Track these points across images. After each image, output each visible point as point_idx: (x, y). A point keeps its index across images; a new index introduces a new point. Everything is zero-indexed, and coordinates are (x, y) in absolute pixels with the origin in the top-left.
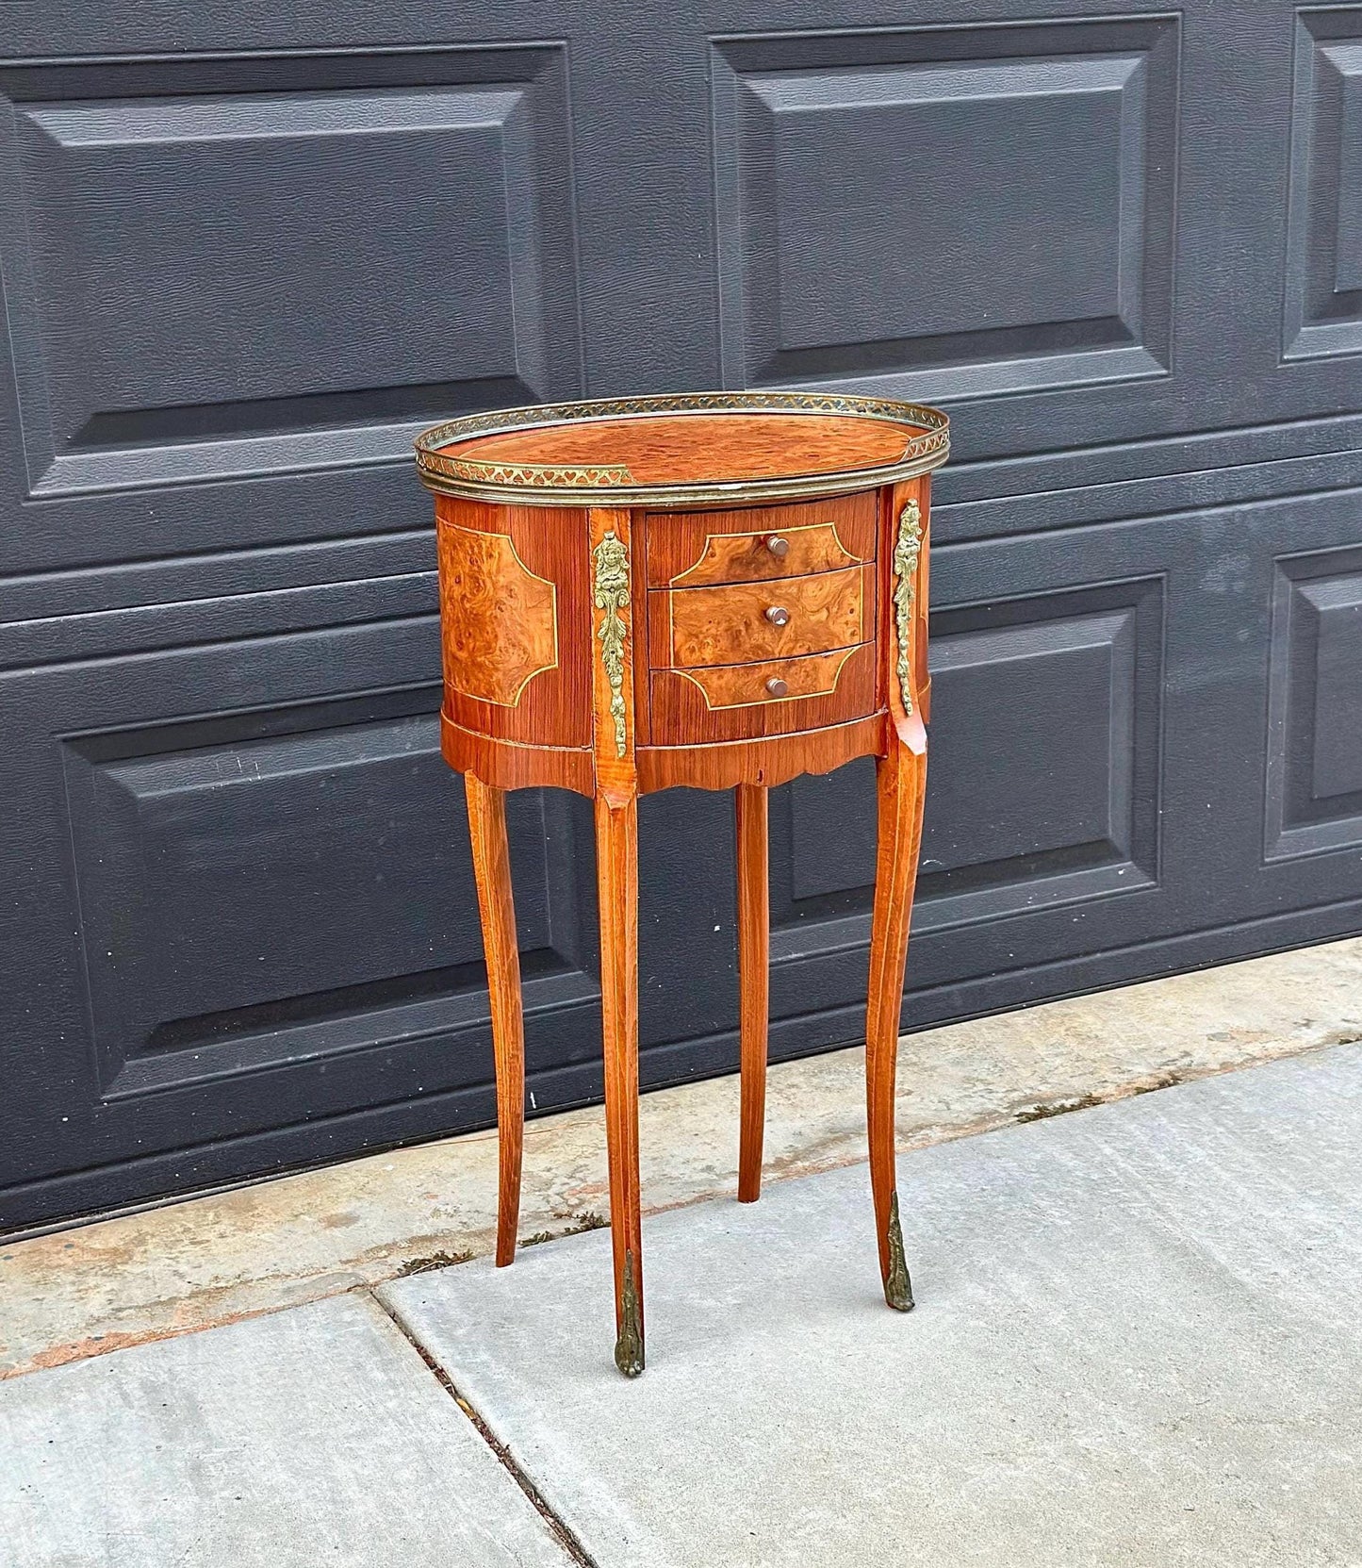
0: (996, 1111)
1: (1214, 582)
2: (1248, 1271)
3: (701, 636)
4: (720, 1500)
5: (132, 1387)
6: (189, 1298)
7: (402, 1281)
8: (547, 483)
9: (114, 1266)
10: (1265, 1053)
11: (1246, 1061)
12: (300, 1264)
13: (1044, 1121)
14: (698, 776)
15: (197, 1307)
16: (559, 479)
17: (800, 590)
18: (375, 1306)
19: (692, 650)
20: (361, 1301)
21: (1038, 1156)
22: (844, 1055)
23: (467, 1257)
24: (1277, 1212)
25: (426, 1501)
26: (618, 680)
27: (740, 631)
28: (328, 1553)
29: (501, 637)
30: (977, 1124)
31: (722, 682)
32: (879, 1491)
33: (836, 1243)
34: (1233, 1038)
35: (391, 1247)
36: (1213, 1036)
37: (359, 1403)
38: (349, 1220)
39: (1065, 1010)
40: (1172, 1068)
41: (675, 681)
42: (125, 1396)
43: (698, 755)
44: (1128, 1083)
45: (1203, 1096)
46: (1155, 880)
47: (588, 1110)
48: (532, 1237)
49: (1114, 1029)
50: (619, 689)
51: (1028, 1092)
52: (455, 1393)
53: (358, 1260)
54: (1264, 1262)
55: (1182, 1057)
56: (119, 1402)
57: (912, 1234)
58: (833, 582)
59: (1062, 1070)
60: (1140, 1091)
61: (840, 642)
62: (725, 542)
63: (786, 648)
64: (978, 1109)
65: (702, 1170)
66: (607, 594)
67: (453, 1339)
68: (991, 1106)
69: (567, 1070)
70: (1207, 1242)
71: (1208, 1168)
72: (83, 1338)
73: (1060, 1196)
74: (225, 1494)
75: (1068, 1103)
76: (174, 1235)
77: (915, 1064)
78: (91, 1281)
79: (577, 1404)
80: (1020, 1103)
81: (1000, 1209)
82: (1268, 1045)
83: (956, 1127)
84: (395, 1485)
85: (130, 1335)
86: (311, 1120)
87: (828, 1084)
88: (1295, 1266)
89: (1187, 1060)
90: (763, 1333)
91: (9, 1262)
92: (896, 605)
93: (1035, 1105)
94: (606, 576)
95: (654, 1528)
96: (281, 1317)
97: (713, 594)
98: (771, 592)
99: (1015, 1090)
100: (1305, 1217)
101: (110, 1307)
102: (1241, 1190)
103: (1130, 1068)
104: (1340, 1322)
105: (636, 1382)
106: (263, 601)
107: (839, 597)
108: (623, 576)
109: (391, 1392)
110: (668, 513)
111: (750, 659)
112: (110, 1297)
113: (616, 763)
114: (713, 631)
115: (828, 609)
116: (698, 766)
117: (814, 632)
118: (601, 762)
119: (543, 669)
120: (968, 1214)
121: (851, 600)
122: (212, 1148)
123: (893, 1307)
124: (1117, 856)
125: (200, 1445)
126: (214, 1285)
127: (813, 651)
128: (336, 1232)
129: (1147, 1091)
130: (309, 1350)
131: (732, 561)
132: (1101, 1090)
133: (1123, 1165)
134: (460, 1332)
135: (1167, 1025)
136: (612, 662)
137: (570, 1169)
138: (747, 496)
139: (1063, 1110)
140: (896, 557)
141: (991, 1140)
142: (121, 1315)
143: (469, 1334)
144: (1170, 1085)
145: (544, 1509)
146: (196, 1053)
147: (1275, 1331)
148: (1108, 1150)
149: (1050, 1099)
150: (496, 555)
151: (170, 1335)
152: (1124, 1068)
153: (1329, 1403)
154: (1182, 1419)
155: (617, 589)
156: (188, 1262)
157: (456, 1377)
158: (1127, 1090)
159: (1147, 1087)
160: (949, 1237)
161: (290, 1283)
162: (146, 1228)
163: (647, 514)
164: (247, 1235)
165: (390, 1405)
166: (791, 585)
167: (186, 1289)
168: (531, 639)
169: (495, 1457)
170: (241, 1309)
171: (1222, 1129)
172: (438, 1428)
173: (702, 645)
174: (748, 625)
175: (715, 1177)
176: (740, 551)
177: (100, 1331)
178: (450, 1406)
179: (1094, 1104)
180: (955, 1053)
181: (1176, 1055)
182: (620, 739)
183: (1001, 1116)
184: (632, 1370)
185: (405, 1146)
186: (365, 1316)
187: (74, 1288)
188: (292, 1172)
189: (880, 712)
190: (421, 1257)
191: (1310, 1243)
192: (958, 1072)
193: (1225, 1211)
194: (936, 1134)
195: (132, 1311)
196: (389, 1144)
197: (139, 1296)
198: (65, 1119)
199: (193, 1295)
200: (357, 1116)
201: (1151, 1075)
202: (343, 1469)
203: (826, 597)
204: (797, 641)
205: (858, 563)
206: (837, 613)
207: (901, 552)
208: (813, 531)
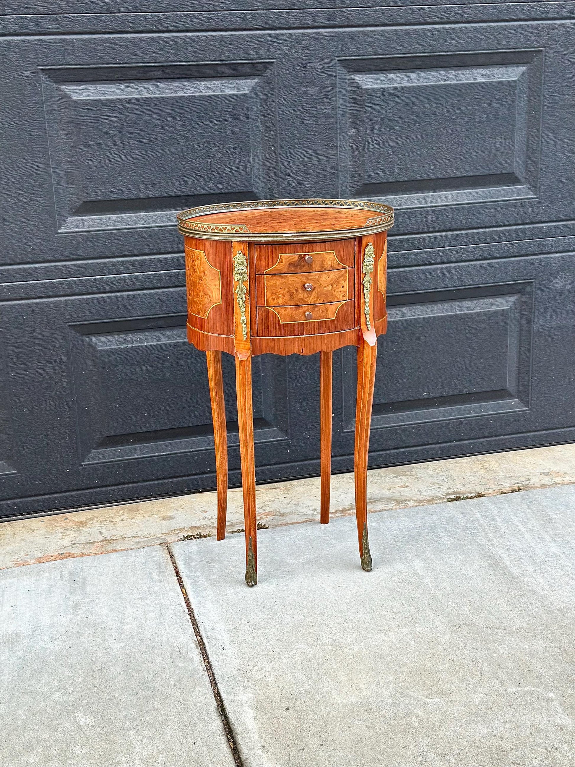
0: (439, 496)
1: (557, 284)
2: (516, 568)
3: (277, 294)
4: (266, 637)
5: (66, 573)
6: (100, 542)
7: (180, 542)
8: (216, 231)
9: (79, 528)
10: (563, 482)
11: (553, 484)
12: (146, 533)
13: (457, 502)
14: (276, 349)
15: (102, 546)
16: (221, 230)
17: (319, 277)
18: (166, 551)
19: (274, 299)
20: (161, 549)
21: (448, 515)
22: (387, 470)
23: (208, 536)
24: (539, 546)
25: (155, 626)
26: (243, 310)
27: (293, 292)
28: (111, 641)
29: (201, 291)
30: (430, 501)
31: (285, 312)
32: (329, 640)
33: (352, 543)
34: (551, 475)
35: (181, 530)
36: (543, 473)
37: (145, 586)
38: (171, 518)
39: (485, 459)
40: (520, 485)
41: (267, 311)
42: (61, 576)
43: (276, 341)
44: (499, 490)
45: (527, 497)
46: (528, 407)
47: (277, 484)
48: (236, 530)
49: (502, 467)
50: (244, 313)
51: (456, 490)
52: (182, 586)
53: (168, 533)
54: (524, 565)
55: (526, 481)
56: (59, 578)
57: (384, 542)
58: (334, 275)
59: (473, 482)
60: (503, 493)
61: (338, 299)
62: (287, 257)
63: (313, 300)
64: (433, 495)
65: (312, 510)
66: (239, 275)
67: (189, 567)
68: (438, 494)
69: (269, 467)
70: (504, 555)
71: (517, 526)
72: (57, 554)
73: (450, 532)
74: (83, 616)
75: (470, 496)
76: (105, 518)
77: (414, 475)
78: (68, 533)
79: (226, 595)
80: (451, 494)
81: (424, 535)
82: (565, 479)
83: (420, 501)
84: (146, 619)
85: (74, 554)
86: (164, 479)
87: (376, 480)
88: (537, 568)
89: (528, 482)
90: (309, 575)
91: (42, 523)
92: (364, 285)
93: (455, 496)
94: (238, 268)
95: (236, 645)
96: (130, 552)
97: (282, 277)
98: (307, 277)
99: (451, 489)
100: (550, 549)
101: (71, 543)
102: (527, 536)
103: (502, 484)
104: (546, 592)
105: (252, 589)
106: (149, 276)
107: (337, 281)
108: (245, 269)
109: (158, 584)
110: (263, 245)
111: (298, 304)
112: (72, 539)
113: (243, 342)
114: (282, 292)
115: (332, 286)
116: (276, 345)
117: (326, 295)
118: (237, 342)
119: (216, 304)
120: (410, 536)
121: (343, 282)
122: (125, 486)
123: (364, 569)
124: (511, 396)
125: (81, 596)
126: (112, 538)
127: (325, 302)
128: (164, 522)
129: (505, 493)
130: (135, 565)
131: (289, 264)
132: (486, 492)
133: (482, 522)
134: (193, 564)
135: (525, 467)
136: (241, 302)
137: (262, 505)
138: (295, 239)
139: (467, 498)
140: (363, 266)
141: (432, 508)
142: (74, 546)
143: (196, 565)
144: (516, 492)
145: (198, 633)
146: (119, 449)
147: (517, 593)
148: (478, 515)
149: (463, 494)
150: (200, 259)
151: (89, 555)
152: (499, 483)
153: (528, 624)
154: (464, 624)
155: (242, 274)
156: (106, 529)
157: (185, 581)
158: (497, 492)
159: (506, 492)
160: (398, 544)
161: (140, 540)
162: (96, 515)
163: (255, 244)
164: (131, 520)
165: (156, 588)
166: (315, 275)
167: (101, 538)
168: (212, 293)
169: (187, 611)
170: (118, 548)
171: (529, 511)
172: (170, 599)
173: (278, 297)
174: (297, 290)
175: (316, 513)
176: (294, 260)
177: (64, 551)
178: (178, 591)
179: (481, 497)
180: (432, 472)
181: (524, 480)
182: (244, 333)
183: (441, 498)
184: (250, 584)
185: (202, 492)
186: (162, 555)
187: (61, 535)
188: (157, 498)
189: (357, 328)
190: (191, 534)
191: (547, 559)
192: (430, 480)
193: (517, 543)
194: (412, 503)
195: (78, 545)
196: (196, 491)
197: (83, 539)
198: (68, 471)
199: (103, 541)
200: (183, 478)
201: (510, 487)
202: (129, 611)
203: (331, 281)
204: (318, 298)
205: (346, 268)
206: (336, 287)
207: (365, 264)
208: (325, 254)
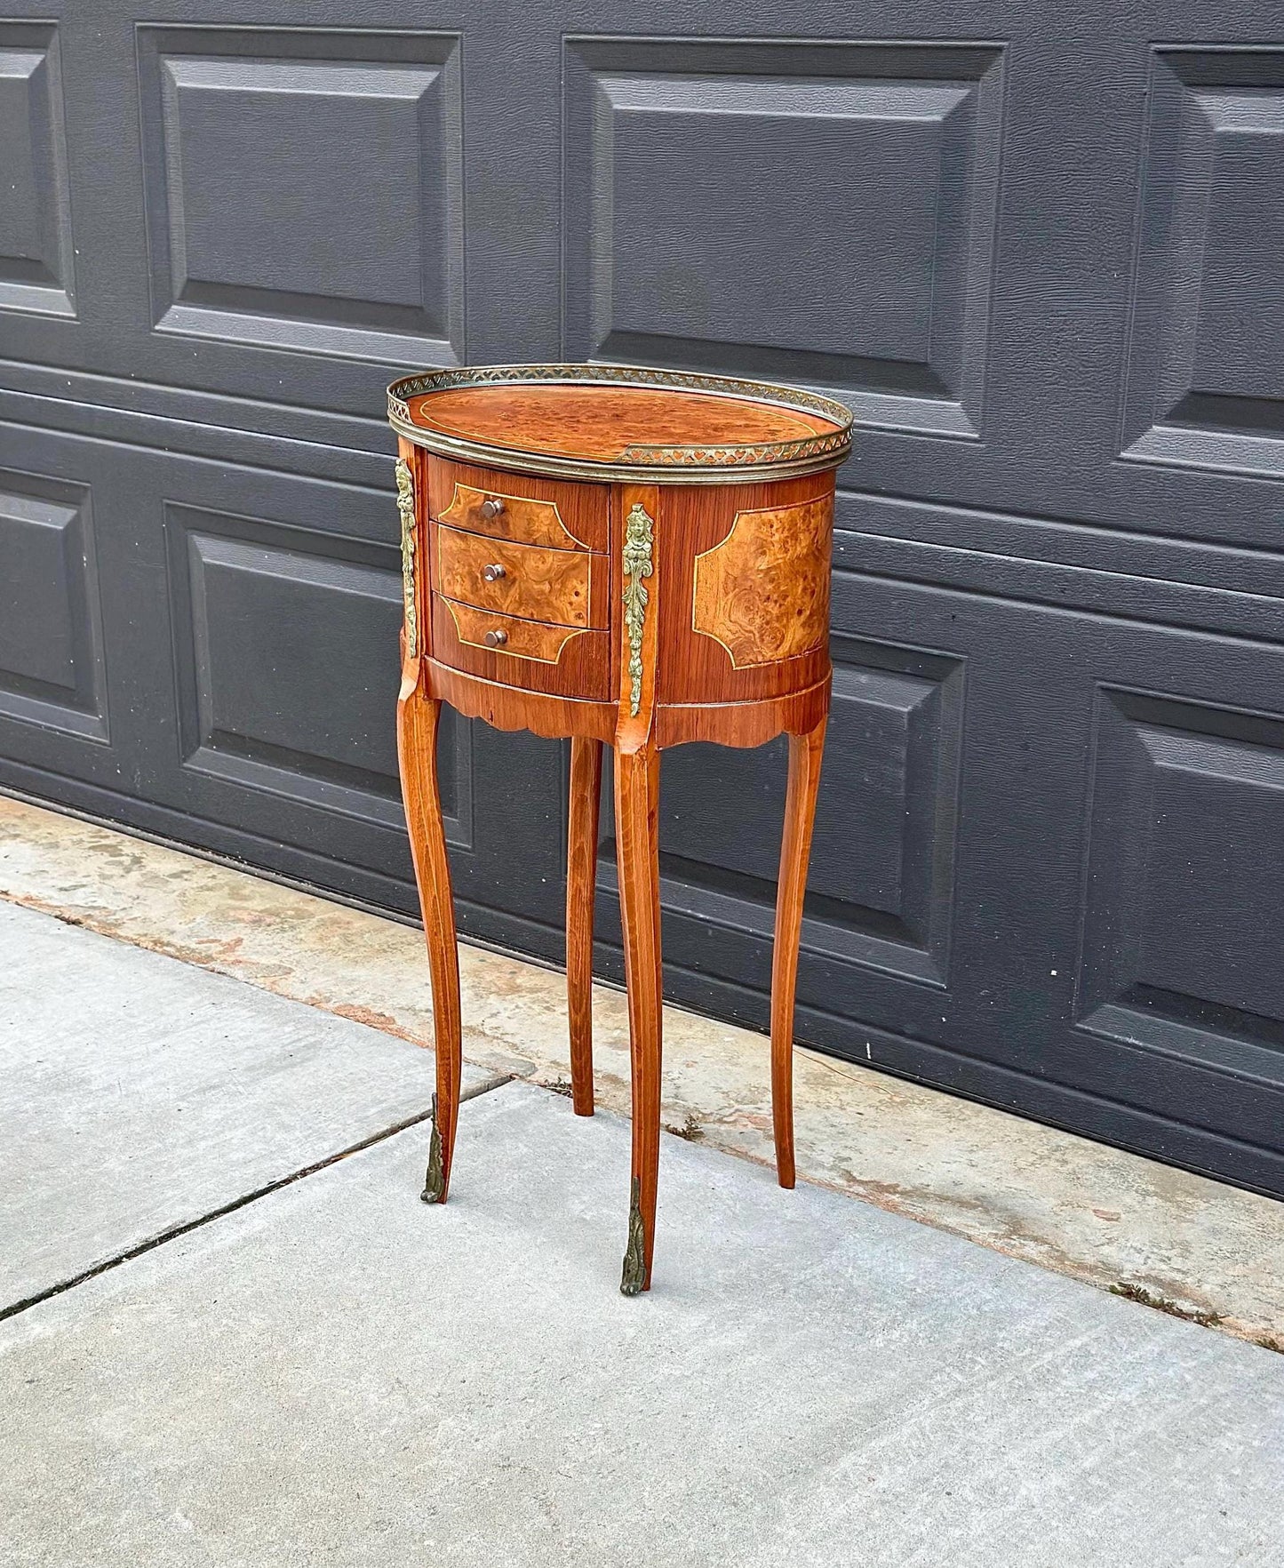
3: (454, 573)
14: (455, 698)
17: (523, 557)
19: (450, 583)
26: (411, 589)
27: (478, 578)
30: (1080, 1267)
31: (466, 618)
41: (443, 606)
50: (411, 598)
58: (552, 559)
61: (564, 620)
62: (466, 492)
75: (1180, 1306)
83: (1061, 1257)
86: (700, 971)
87: (1088, 1177)
92: (626, 604)
94: (401, 497)
97: (461, 537)
98: (498, 549)
107: (563, 576)
108: (411, 501)
110: (438, 455)
111: (485, 606)
114: (460, 571)
115: (550, 584)
116: (453, 687)
117: (539, 602)
121: (577, 584)
127: (535, 617)
131: (470, 511)
136: (407, 572)
138: (469, 454)
140: (625, 559)
155: (406, 510)
163: (428, 452)
166: (516, 549)
173: (455, 581)
176: (477, 503)
182: (411, 642)
189: (615, 702)
203: (549, 571)
204: (521, 604)
205: (586, 551)
206: (560, 590)
207: (625, 553)
208: (534, 507)
